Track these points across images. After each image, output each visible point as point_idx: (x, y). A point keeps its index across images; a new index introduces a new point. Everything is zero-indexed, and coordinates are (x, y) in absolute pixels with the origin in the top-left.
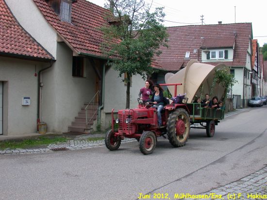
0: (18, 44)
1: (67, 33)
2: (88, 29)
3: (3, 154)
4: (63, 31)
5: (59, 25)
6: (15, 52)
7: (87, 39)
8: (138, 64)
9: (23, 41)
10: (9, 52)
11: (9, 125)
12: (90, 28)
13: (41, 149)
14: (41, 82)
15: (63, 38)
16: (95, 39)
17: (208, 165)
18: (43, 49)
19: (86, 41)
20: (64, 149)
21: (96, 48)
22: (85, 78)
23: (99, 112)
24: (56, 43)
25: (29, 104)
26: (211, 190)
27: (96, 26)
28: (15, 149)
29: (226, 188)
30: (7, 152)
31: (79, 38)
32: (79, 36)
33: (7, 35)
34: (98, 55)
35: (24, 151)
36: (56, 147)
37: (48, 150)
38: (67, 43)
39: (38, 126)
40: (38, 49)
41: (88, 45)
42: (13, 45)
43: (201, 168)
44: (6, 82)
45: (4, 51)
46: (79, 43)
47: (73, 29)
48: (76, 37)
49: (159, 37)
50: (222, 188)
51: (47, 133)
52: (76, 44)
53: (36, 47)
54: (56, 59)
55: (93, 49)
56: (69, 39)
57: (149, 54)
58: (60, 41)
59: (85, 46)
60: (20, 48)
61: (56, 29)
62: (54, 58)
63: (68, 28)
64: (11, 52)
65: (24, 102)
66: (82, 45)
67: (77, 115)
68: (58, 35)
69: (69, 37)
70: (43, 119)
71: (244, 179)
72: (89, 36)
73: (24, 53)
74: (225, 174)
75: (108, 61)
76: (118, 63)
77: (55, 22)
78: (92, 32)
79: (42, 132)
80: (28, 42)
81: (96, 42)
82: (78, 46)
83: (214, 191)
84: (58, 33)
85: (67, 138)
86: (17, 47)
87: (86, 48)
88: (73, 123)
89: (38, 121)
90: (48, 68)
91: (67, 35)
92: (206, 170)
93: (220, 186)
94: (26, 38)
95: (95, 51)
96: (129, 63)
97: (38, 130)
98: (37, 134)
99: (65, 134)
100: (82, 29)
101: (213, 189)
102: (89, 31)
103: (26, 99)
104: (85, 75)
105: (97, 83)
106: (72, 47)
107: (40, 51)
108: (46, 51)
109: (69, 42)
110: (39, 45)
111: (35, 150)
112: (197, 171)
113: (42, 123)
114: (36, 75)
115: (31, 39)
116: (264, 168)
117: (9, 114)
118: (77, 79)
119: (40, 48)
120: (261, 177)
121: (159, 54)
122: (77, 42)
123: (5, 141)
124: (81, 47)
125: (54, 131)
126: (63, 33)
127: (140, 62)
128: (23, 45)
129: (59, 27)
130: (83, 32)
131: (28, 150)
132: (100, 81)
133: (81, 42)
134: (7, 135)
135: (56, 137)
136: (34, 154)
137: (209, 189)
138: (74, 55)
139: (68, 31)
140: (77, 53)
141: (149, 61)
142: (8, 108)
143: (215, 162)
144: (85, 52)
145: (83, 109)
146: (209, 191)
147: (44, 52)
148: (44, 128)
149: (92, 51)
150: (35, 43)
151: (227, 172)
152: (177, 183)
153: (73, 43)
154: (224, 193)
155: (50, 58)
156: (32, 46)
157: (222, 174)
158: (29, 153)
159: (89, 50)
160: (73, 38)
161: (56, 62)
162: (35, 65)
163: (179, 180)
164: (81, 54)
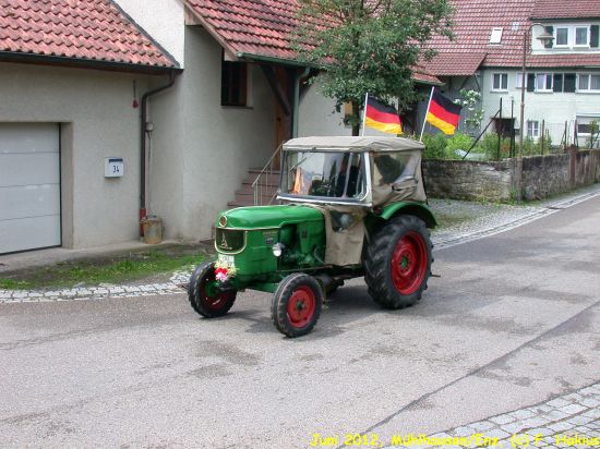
0: (92, 33)
1: (209, 4)
3: (73, 298)
6: (90, 55)
7: (255, 14)
8: (381, 82)
9: (105, 24)
10: (74, 56)
11: (76, 224)
13: (157, 285)
14: (147, 120)
15: (200, 17)
16: (273, 14)
17: (544, 335)
18: (152, 41)
19: (254, 22)
21: (277, 39)
22: (251, 108)
24: (182, 29)
25: (120, 174)
26: (549, 400)
28: (97, 285)
29: (584, 396)
30: (80, 293)
31: (236, 14)
32: (236, 9)
33: (65, 11)
34: (283, 55)
35: (118, 289)
37: (175, 287)
38: (211, 28)
39: (142, 226)
40: (140, 44)
41: (258, 31)
42: (81, 38)
43: (527, 344)
44: (68, 124)
45: (64, 55)
46: (237, 27)
48: (229, 12)
49: (433, 13)
50: (573, 395)
51: (163, 242)
52: (232, 31)
53: (135, 38)
54: (182, 67)
55: (270, 42)
56: (213, 19)
57: (405, 58)
58: (192, 23)
59: (252, 34)
60: (98, 43)
62: (178, 64)
64: (79, 56)
65: (110, 170)
66: (245, 33)
67: (231, 198)
68: (187, 10)
69: (215, 14)
70: (154, 208)
72: (259, 7)
73: (110, 56)
74: (579, 360)
75: (307, 71)
76: (332, 74)
79: (153, 240)
80: (114, 26)
81: (277, 23)
82: (236, 37)
83: (555, 403)
84: (188, 5)
86: (91, 42)
87: (255, 39)
89: (142, 213)
91: (209, 8)
92: (539, 348)
93: (568, 389)
94: (111, 16)
95: (277, 47)
96: (360, 80)
97: (142, 234)
98: (141, 245)
99: (205, 243)
101: (553, 397)
103: (112, 163)
104: (250, 102)
105: (279, 119)
106: (223, 40)
107: (145, 48)
108: (158, 46)
109: (216, 28)
110: (141, 32)
111: (142, 287)
112: (518, 350)
113: (153, 219)
114: (135, 105)
115: (122, 17)
117: (75, 199)
118: (234, 112)
119: (144, 39)
121: (429, 55)
122: (232, 26)
123: (69, 262)
124: (242, 37)
125: (179, 237)
127: (386, 77)
128: (105, 33)
131: (127, 288)
132: (288, 118)
133: (241, 23)
134: (72, 248)
135: (188, 252)
136: (144, 298)
137: (545, 398)
138: (227, 58)
140: (235, 52)
141: (407, 74)
142: (72, 184)
143: (559, 327)
144: (252, 51)
145: (246, 184)
146: (543, 403)
147: (154, 49)
148: (157, 231)
149: (270, 46)
150: (133, 27)
151: (586, 356)
152: (475, 378)
153: (225, 30)
154: (578, 409)
155: (168, 66)
156: (127, 37)
157: (574, 361)
158: (131, 295)
159: (263, 46)
160: (222, 15)
161: (184, 73)
162: (134, 82)
163: (476, 372)
164: (243, 57)
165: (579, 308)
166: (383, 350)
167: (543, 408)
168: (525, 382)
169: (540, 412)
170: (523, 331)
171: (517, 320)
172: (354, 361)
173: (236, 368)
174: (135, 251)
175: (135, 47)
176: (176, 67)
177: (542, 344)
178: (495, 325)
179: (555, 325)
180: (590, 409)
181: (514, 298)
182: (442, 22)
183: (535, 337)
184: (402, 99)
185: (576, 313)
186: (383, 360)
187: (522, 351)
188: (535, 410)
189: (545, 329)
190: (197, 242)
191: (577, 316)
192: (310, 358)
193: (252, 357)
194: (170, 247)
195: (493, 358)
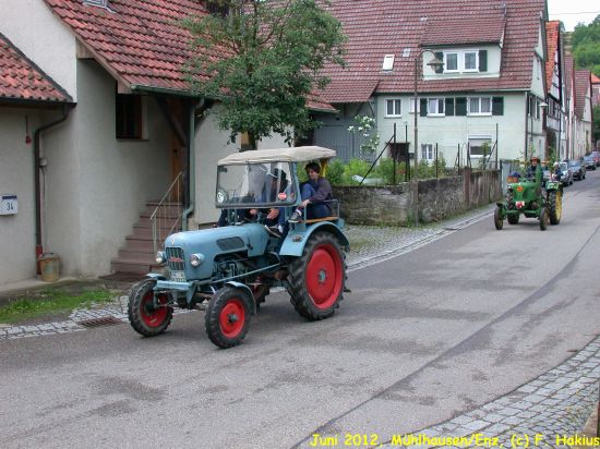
1: (101, 37)
2: (149, 20)
4: (90, 31)
5: (81, 16)
7: (148, 46)
8: (276, 112)
12: (153, 17)
13: (56, 324)
14: (41, 155)
15: (92, 50)
16: (166, 46)
17: (445, 354)
18: (44, 76)
20: (110, 321)
21: (171, 70)
22: (147, 141)
23: (184, 222)
24: (75, 61)
25: (15, 211)
26: (453, 417)
27: (168, 9)
29: (487, 412)
31: (129, 46)
32: (128, 42)
34: (177, 87)
35: (16, 330)
36: (90, 315)
37: (74, 325)
38: (103, 61)
39: (38, 264)
40: (32, 78)
41: (151, 63)
43: (430, 364)
46: (130, 60)
47: (113, 24)
48: (122, 45)
49: (325, 42)
50: (477, 412)
51: (62, 280)
52: (125, 64)
53: (26, 72)
54: (75, 101)
55: (164, 73)
56: (106, 51)
57: (299, 87)
58: (84, 56)
59: (145, 66)
61: (74, 28)
62: (71, 98)
63: (101, 21)
65: (3, 208)
66: (138, 65)
67: (129, 232)
68: (79, 43)
69: (107, 47)
70: (51, 244)
71: (526, 389)
72: (152, 39)
74: (480, 377)
75: (202, 102)
76: (227, 104)
77: (69, 9)
78: (157, 26)
79: (51, 278)
80: (5, 60)
81: (171, 54)
82: (130, 69)
83: (458, 420)
84: (80, 38)
85: (113, 291)
87: (148, 71)
88: (122, 252)
89: (39, 250)
90: (57, 122)
91: (101, 41)
92: (441, 367)
93: (471, 406)
95: (170, 79)
96: (254, 111)
97: (39, 272)
98: (39, 283)
99: (104, 278)
100: (134, 20)
101: (456, 414)
102: (151, 25)
103: (5, 201)
104: (146, 134)
105: (175, 151)
106: (115, 72)
107: (37, 82)
108: (50, 80)
109: (108, 61)
110: (32, 66)
111: (42, 327)
112: (421, 370)
113: (50, 256)
114: (28, 141)
115: (12, 51)
116: (569, 358)
118: (129, 145)
119: (35, 73)
120: (563, 381)
121: (323, 83)
122: (125, 59)
124: (135, 70)
125: (77, 273)
126: (93, 36)
127: (280, 107)
129: (79, 20)
130: (136, 28)
131: (24, 327)
132: (184, 150)
133: (134, 56)
135: (85, 288)
136: (43, 338)
137: (449, 416)
138: (120, 92)
139: (103, 28)
140: (128, 85)
141: (301, 102)
143: (459, 345)
144: (146, 83)
145: (144, 217)
146: (448, 420)
147: (46, 83)
148: (55, 268)
149: (164, 78)
150: (24, 62)
151: (487, 372)
152: (380, 401)
153: (118, 62)
154: (481, 424)
155: (61, 100)
156: (17, 71)
157: (476, 378)
158: (30, 335)
159: (157, 77)
160: (115, 48)
161: (77, 107)
162: (27, 117)
163: (382, 394)
164: (137, 90)
165: (479, 326)
166: (287, 378)
167: (448, 426)
168: (429, 401)
169: (445, 430)
170: (425, 351)
171: (419, 341)
172: (260, 390)
173: (140, 404)
174: (32, 290)
175: (26, 82)
176: (69, 101)
177: (444, 363)
178: (398, 347)
179: (455, 344)
180: (493, 424)
181: (415, 319)
182: (334, 50)
183: (437, 356)
184: (297, 127)
185: (476, 330)
186: (287, 388)
187: (425, 371)
188: (440, 428)
189: (446, 348)
190: (96, 278)
191: (477, 334)
192: (214, 390)
193: (156, 391)
194: (69, 284)
195: (397, 380)
